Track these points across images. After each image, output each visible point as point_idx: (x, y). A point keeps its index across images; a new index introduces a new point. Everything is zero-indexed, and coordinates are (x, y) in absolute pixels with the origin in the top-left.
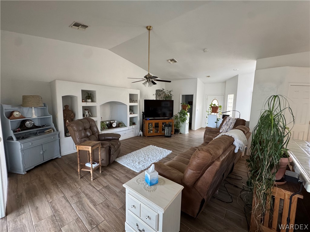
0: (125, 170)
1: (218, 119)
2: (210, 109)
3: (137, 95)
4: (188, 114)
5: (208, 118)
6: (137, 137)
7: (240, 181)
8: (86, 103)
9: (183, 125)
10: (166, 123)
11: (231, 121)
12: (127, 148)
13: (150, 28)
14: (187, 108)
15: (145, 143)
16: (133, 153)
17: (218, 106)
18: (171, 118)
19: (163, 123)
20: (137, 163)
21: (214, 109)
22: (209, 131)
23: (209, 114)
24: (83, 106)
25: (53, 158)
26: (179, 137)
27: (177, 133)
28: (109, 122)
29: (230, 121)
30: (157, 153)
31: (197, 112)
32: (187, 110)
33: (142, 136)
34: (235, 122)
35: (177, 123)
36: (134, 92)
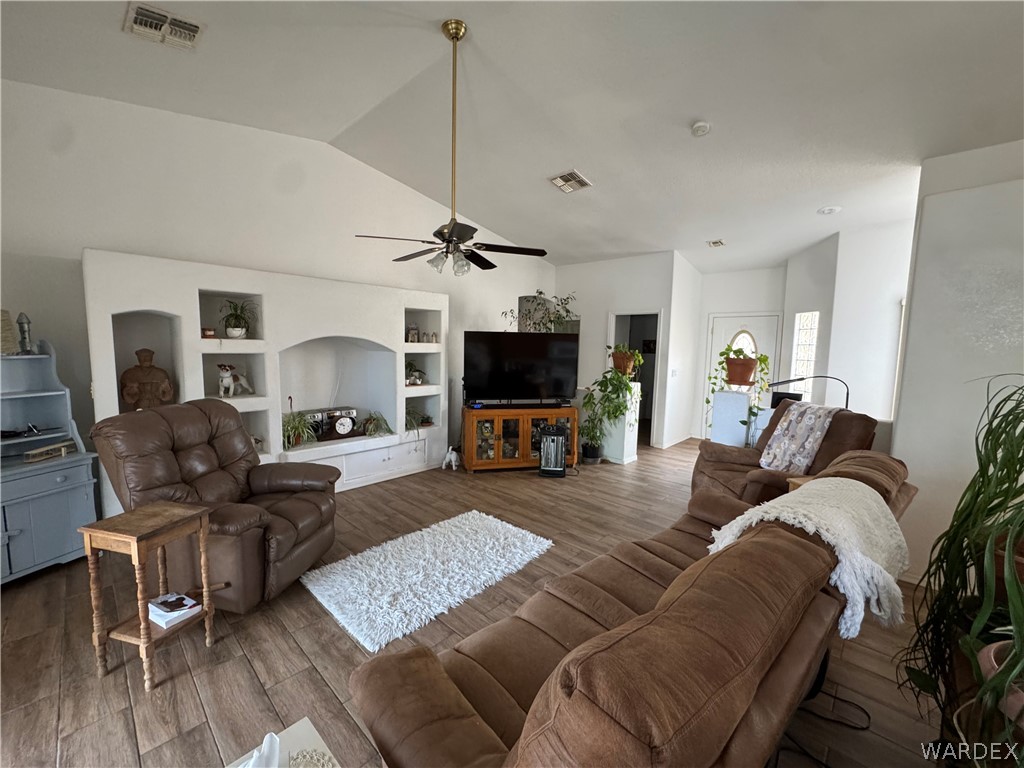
0: (320, 635)
1: (755, 410)
2: (719, 368)
3: (438, 313)
4: (636, 387)
5: (711, 404)
6: (433, 475)
7: (861, 733)
8: (218, 341)
9: (613, 430)
10: (546, 420)
11: (807, 421)
12: (377, 523)
13: (457, 29)
14: (632, 364)
15: (454, 500)
16: (389, 546)
17: (753, 356)
18: (569, 402)
19: (535, 423)
20: (386, 598)
21: (739, 369)
22: (712, 457)
23: (717, 388)
24: (204, 355)
25: (64, 562)
26: (597, 478)
27: (590, 460)
28: (325, 415)
29: (806, 419)
30: (487, 548)
31: (671, 382)
32: (629, 371)
33: (454, 468)
34: (827, 425)
35: (591, 420)
36: (421, 302)
